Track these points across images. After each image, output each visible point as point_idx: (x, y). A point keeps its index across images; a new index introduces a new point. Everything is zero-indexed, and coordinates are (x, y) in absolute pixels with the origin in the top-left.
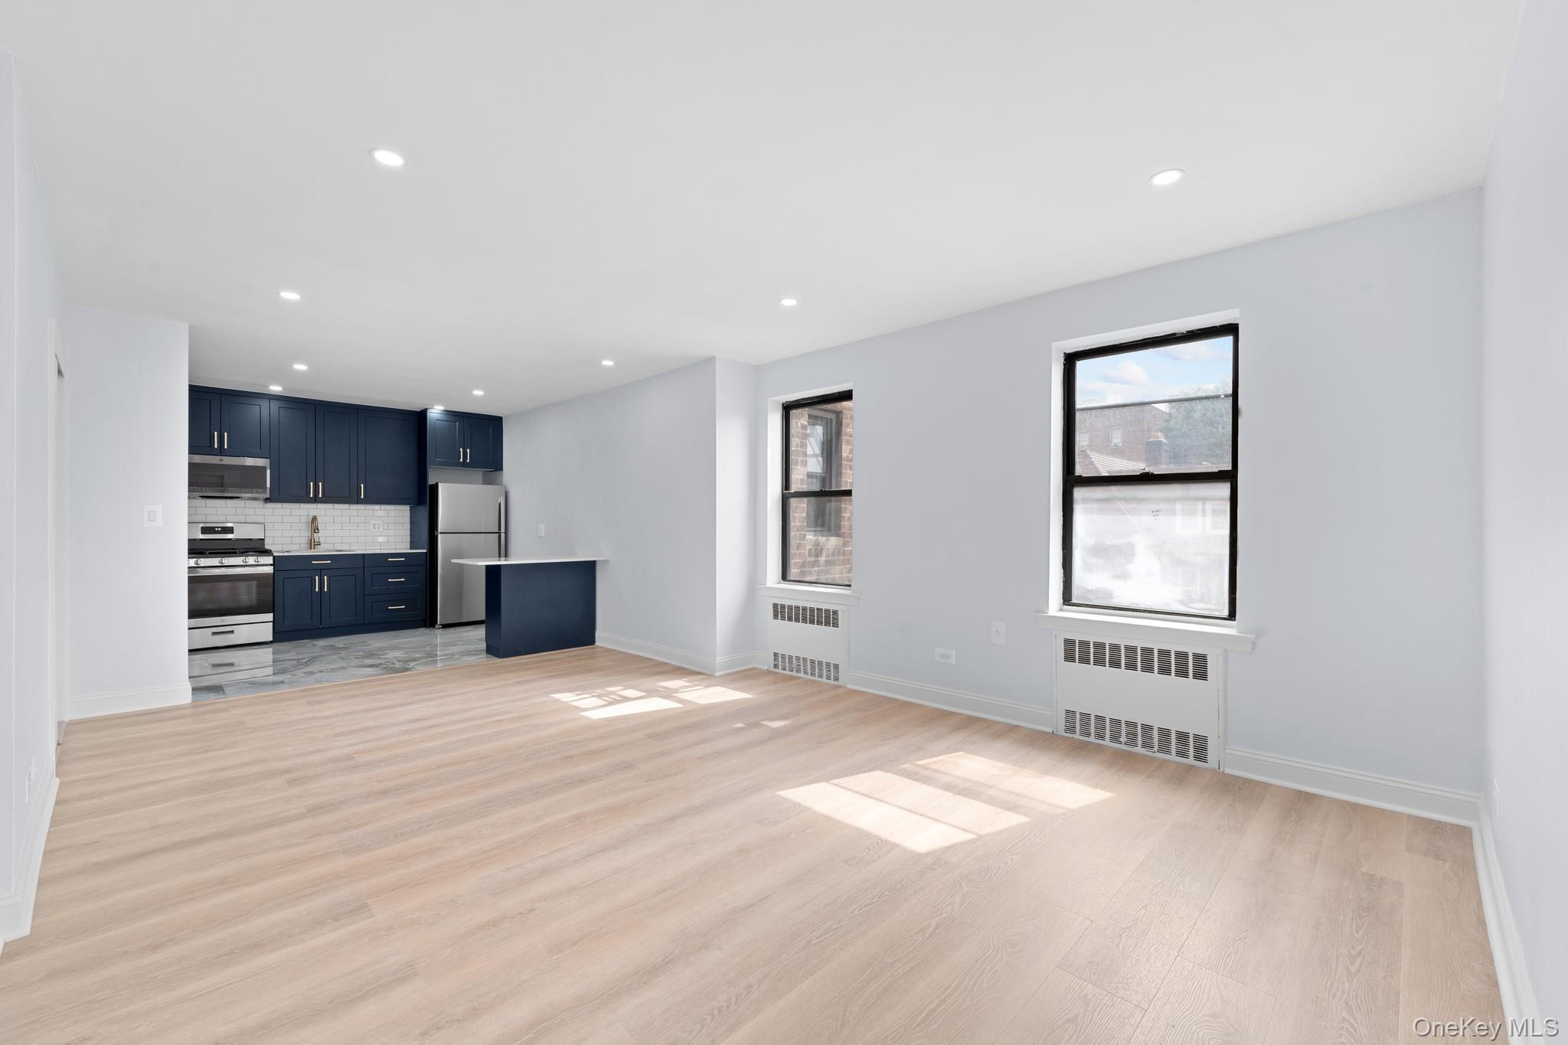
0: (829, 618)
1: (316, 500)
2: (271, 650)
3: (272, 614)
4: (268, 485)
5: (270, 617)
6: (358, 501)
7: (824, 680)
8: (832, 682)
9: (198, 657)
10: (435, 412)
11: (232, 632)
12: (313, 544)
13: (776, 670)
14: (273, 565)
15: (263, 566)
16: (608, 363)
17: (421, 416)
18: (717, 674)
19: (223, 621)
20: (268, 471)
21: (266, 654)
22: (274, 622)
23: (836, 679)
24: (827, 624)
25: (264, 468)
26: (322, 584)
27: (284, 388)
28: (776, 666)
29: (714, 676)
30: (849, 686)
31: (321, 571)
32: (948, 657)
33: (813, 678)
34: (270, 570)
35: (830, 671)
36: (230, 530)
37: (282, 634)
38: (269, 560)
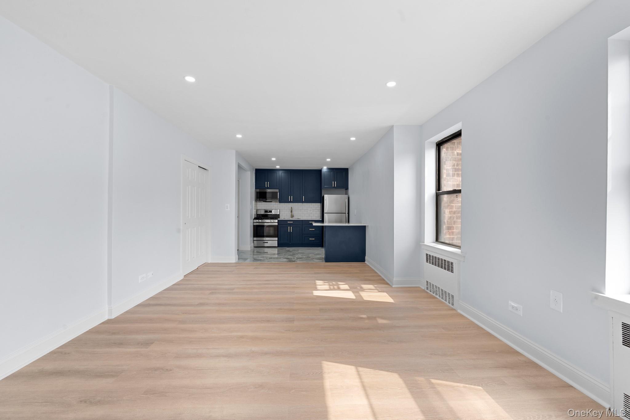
0: (448, 266)
1: (291, 202)
2: (277, 249)
3: (277, 238)
4: (278, 198)
5: (276, 239)
6: (303, 202)
7: (447, 303)
8: (450, 305)
9: (256, 249)
10: (325, 169)
11: (267, 242)
12: (292, 216)
13: (427, 291)
14: (278, 222)
15: (275, 222)
16: (353, 139)
17: (320, 171)
18: (393, 286)
19: (265, 239)
20: (278, 193)
21: (276, 251)
22: (278, 240)
23: (453, 304)
24: (448, 270)
25: (277, 192)
26: (290, 229)
27: (280, 166)
28: (427, 288)
29: (392, 287)
30: (459, 311)
31: (290, 225)
32: (517, 309)
33: (442, 300)
34: (277, 224)
35: (450, 298)
36: (271, 212)
37: (280, 245)
38: (276, 221)
